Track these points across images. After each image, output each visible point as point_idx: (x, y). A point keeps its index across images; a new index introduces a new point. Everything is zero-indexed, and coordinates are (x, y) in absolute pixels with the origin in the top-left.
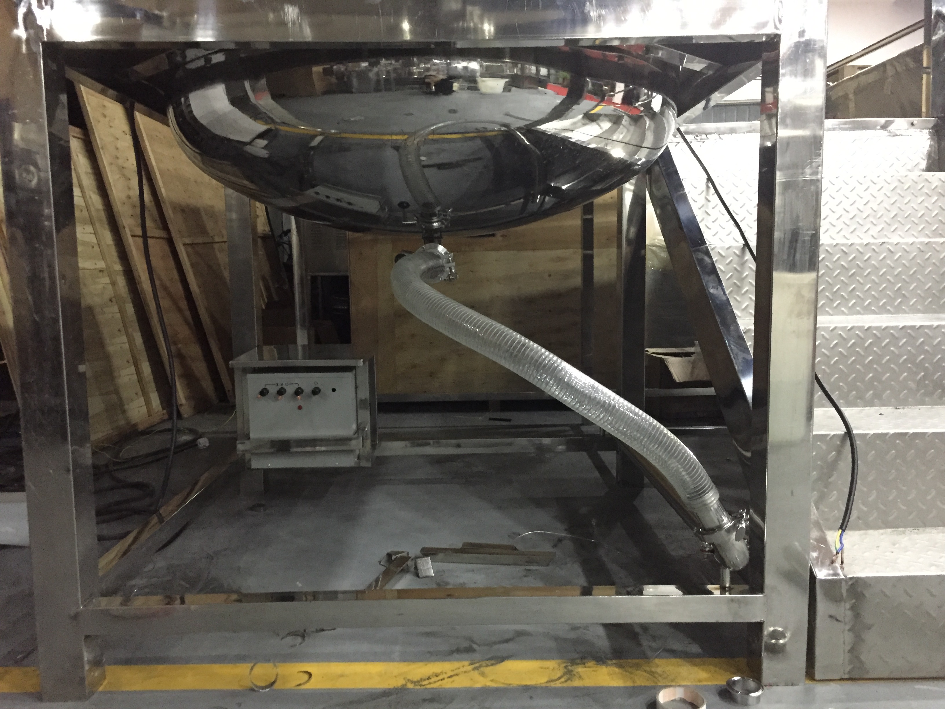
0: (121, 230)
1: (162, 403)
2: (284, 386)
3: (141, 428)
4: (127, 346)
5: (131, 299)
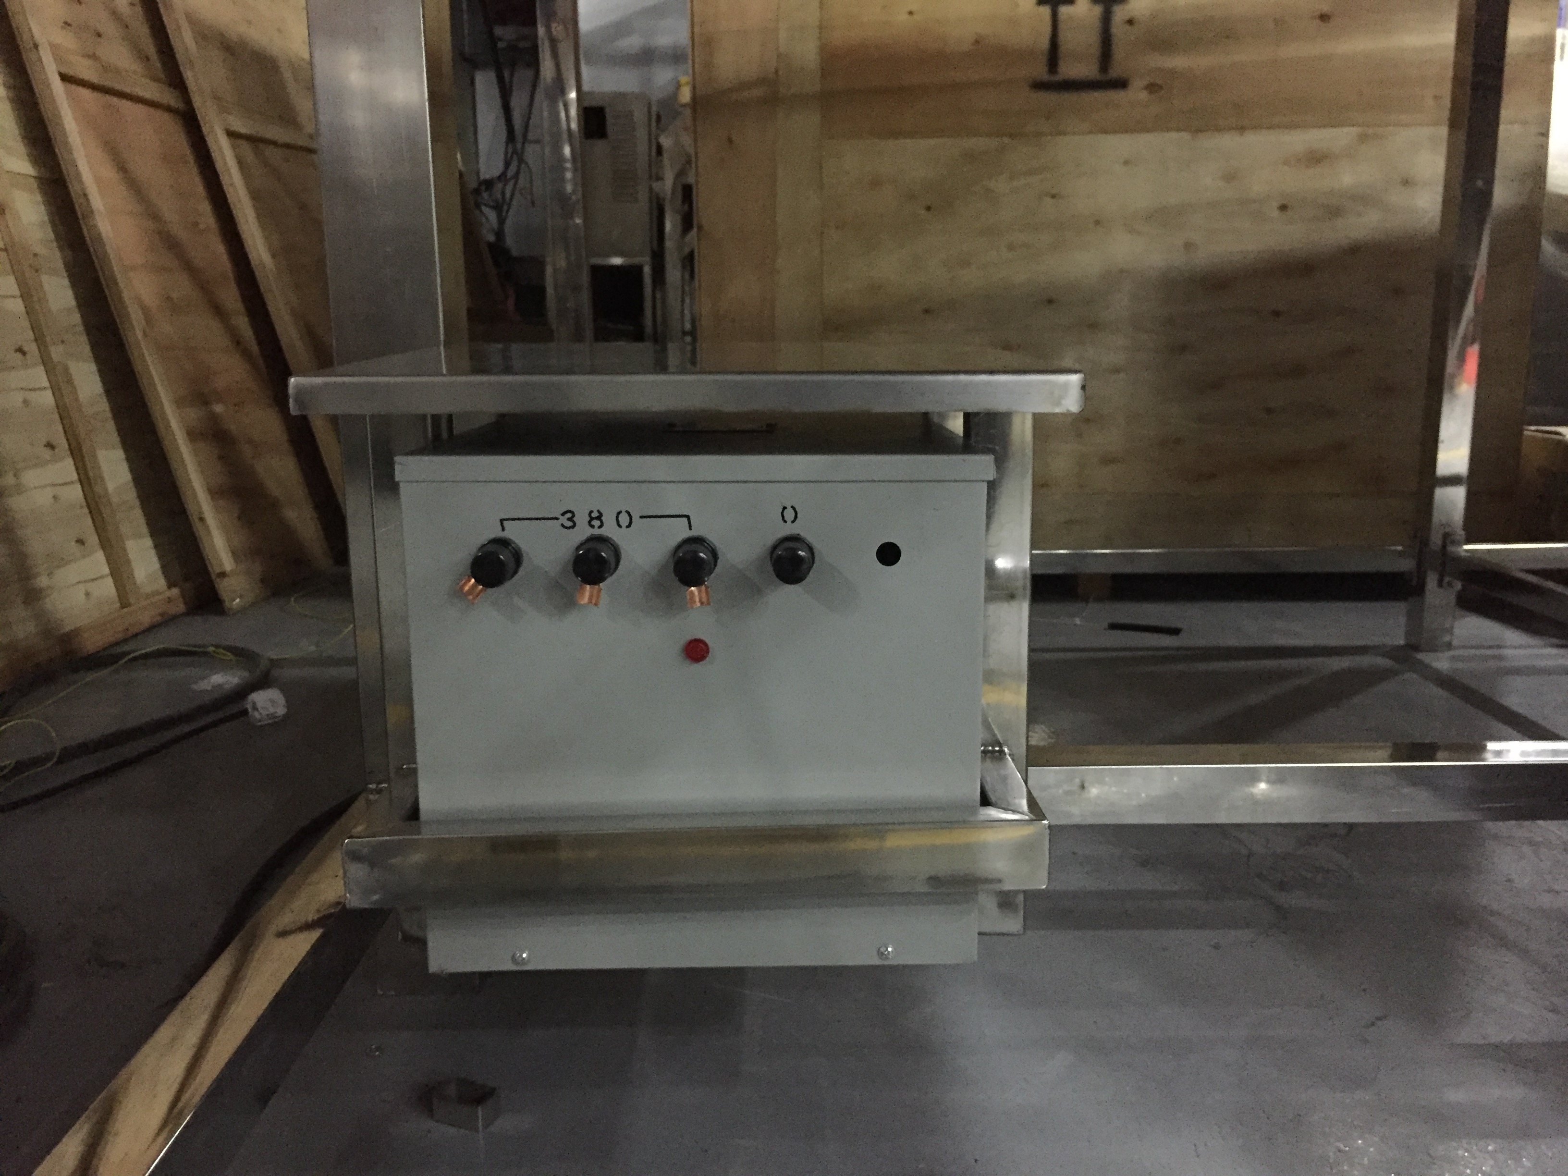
0: (29, 57)
1: (165, 569)
2: (609, 530)
4: (47, 399)
5: (66, 265)
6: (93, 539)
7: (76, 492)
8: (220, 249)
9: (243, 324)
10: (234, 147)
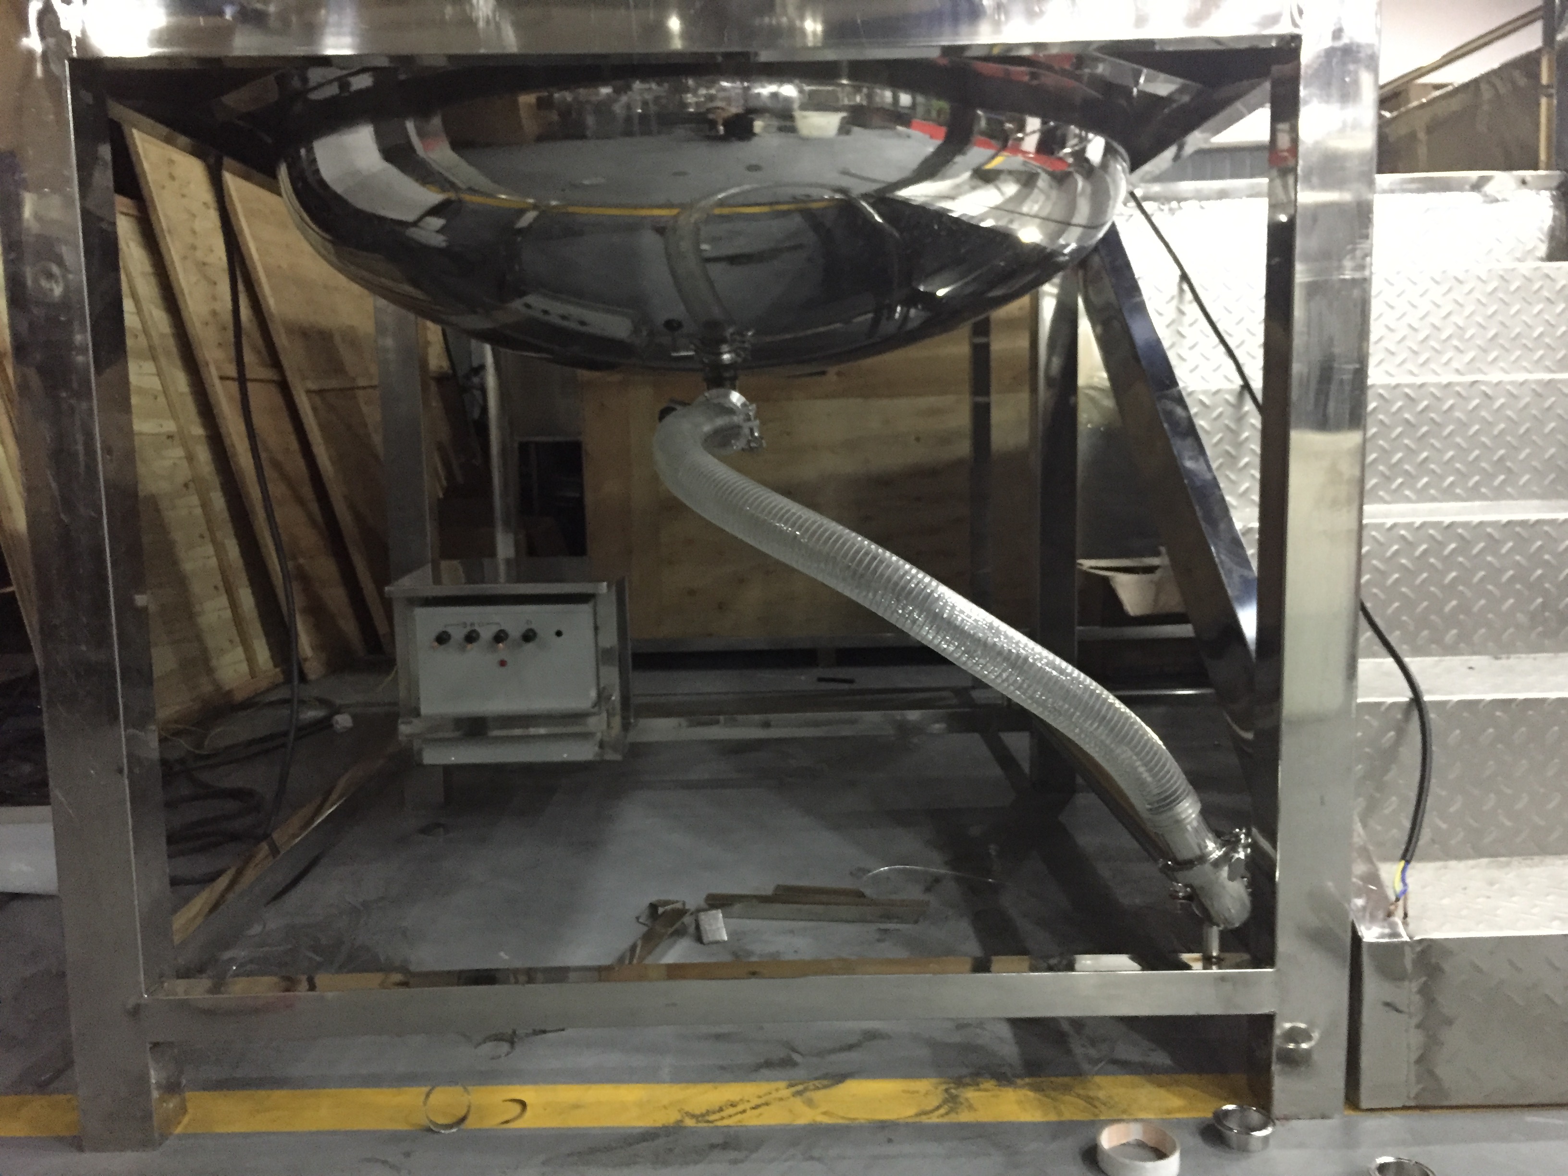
0: (203, 370)
1: (273, 657)
2: (477, 628)
3: (239, 697)
4: (213, 562)
5: (221, 484)
6: (237, 639)
7: (228, 614)
8: (301, 463)
9: (314, 507)
10: (310, 399)
